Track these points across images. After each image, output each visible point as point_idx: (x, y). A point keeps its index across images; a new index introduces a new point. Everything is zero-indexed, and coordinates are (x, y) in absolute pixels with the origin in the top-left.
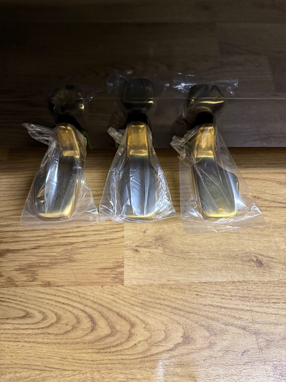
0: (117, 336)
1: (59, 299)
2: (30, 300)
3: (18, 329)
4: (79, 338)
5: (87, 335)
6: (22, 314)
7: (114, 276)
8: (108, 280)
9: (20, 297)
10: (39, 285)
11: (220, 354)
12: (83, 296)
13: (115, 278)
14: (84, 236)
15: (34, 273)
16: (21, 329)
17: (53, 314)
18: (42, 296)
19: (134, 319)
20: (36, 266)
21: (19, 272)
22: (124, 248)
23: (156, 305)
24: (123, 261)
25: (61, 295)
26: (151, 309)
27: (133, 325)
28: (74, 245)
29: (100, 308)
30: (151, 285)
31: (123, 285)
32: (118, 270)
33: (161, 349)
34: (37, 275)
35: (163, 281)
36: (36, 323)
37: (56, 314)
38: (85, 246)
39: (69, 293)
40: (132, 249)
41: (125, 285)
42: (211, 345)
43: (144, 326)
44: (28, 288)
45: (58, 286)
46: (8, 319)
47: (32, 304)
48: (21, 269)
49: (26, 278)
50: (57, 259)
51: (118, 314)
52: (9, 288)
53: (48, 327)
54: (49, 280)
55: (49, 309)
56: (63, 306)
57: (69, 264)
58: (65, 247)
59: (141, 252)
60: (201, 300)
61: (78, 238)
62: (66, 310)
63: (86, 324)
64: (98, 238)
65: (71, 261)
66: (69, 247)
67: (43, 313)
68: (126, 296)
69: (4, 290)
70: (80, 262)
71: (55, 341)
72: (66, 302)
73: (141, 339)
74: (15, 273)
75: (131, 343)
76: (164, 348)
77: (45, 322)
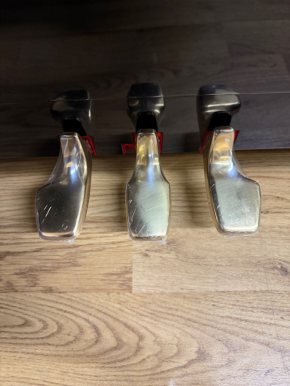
0: (124, 349)
1: (61, 307)
2: (30, 306)
3: (16, 338)
4: (82, 350)
5: (90, 347)
6: (21, 322)
7: (121, 282)
8: (115, 287)
9: (19, 303)
10: (40, 291)
11: (241, 373)
12: (87, 304)
13: (123, 285)
14: (90, 238)
15: (35, 277)
16: (19, 338)
17: (54, 323)
18: (42, 302)
19: (143, 331)
20: (37, 270)
21: (19, 276)
22: (133, 252)
23: (167, 316)
24: (132, 266)
25: (64, 302)
26: (162, 320)
27: (141, 338)
28: (78, 248)
29: (105, 318)
30: (162, 293)
31: (131, 292)
32: (126, 276)
33: (173, 365)
34: (38, 280)
35: (176, 289)
36: (35, 332)
37: (57, 323)
38: (90, 249)
39: (72, 300)
40: (142, 253)
41: (133, 293)
42: (230, 363)
43: (154, 338)
44: (27, 294)
45: (60, 293)
46: (5, 326)
47: (32, 311)
48: (21, 274)
49: (26, 283)
50: (60, 263)
51: (125, 325)
52: (8, 293)
53: (48, 337)
54: (51, 285)
55: (50, 318)
56: (65, 314)
57: (73, 268)
58: (69, 250)
59: (151, 257)
60: (217, 312)
61: (83, 241)
62: (69, 318)
63: (90, 335)
64: (105, 241)
65: (76, 265)
66: (73, 250)
67: (44, 322)
68: (134, 305)
69: (3, 296)
70: (84, 266)
71: (55, 353)
72: (68, 310)
73: (150, 353)
74: (15, 277)
75: (140, 358)
76: (176, 365)
77: (45, 331)
